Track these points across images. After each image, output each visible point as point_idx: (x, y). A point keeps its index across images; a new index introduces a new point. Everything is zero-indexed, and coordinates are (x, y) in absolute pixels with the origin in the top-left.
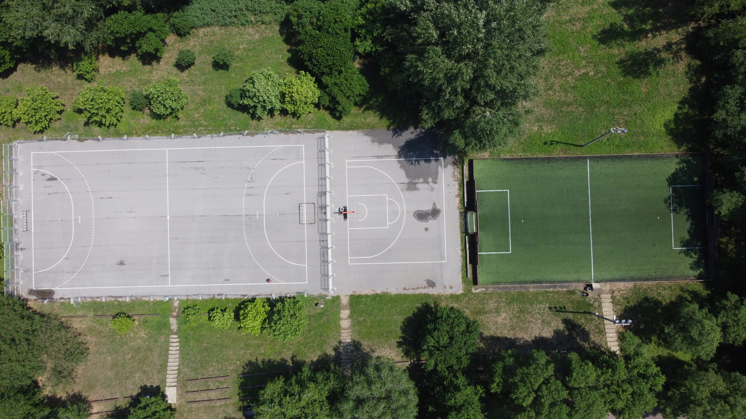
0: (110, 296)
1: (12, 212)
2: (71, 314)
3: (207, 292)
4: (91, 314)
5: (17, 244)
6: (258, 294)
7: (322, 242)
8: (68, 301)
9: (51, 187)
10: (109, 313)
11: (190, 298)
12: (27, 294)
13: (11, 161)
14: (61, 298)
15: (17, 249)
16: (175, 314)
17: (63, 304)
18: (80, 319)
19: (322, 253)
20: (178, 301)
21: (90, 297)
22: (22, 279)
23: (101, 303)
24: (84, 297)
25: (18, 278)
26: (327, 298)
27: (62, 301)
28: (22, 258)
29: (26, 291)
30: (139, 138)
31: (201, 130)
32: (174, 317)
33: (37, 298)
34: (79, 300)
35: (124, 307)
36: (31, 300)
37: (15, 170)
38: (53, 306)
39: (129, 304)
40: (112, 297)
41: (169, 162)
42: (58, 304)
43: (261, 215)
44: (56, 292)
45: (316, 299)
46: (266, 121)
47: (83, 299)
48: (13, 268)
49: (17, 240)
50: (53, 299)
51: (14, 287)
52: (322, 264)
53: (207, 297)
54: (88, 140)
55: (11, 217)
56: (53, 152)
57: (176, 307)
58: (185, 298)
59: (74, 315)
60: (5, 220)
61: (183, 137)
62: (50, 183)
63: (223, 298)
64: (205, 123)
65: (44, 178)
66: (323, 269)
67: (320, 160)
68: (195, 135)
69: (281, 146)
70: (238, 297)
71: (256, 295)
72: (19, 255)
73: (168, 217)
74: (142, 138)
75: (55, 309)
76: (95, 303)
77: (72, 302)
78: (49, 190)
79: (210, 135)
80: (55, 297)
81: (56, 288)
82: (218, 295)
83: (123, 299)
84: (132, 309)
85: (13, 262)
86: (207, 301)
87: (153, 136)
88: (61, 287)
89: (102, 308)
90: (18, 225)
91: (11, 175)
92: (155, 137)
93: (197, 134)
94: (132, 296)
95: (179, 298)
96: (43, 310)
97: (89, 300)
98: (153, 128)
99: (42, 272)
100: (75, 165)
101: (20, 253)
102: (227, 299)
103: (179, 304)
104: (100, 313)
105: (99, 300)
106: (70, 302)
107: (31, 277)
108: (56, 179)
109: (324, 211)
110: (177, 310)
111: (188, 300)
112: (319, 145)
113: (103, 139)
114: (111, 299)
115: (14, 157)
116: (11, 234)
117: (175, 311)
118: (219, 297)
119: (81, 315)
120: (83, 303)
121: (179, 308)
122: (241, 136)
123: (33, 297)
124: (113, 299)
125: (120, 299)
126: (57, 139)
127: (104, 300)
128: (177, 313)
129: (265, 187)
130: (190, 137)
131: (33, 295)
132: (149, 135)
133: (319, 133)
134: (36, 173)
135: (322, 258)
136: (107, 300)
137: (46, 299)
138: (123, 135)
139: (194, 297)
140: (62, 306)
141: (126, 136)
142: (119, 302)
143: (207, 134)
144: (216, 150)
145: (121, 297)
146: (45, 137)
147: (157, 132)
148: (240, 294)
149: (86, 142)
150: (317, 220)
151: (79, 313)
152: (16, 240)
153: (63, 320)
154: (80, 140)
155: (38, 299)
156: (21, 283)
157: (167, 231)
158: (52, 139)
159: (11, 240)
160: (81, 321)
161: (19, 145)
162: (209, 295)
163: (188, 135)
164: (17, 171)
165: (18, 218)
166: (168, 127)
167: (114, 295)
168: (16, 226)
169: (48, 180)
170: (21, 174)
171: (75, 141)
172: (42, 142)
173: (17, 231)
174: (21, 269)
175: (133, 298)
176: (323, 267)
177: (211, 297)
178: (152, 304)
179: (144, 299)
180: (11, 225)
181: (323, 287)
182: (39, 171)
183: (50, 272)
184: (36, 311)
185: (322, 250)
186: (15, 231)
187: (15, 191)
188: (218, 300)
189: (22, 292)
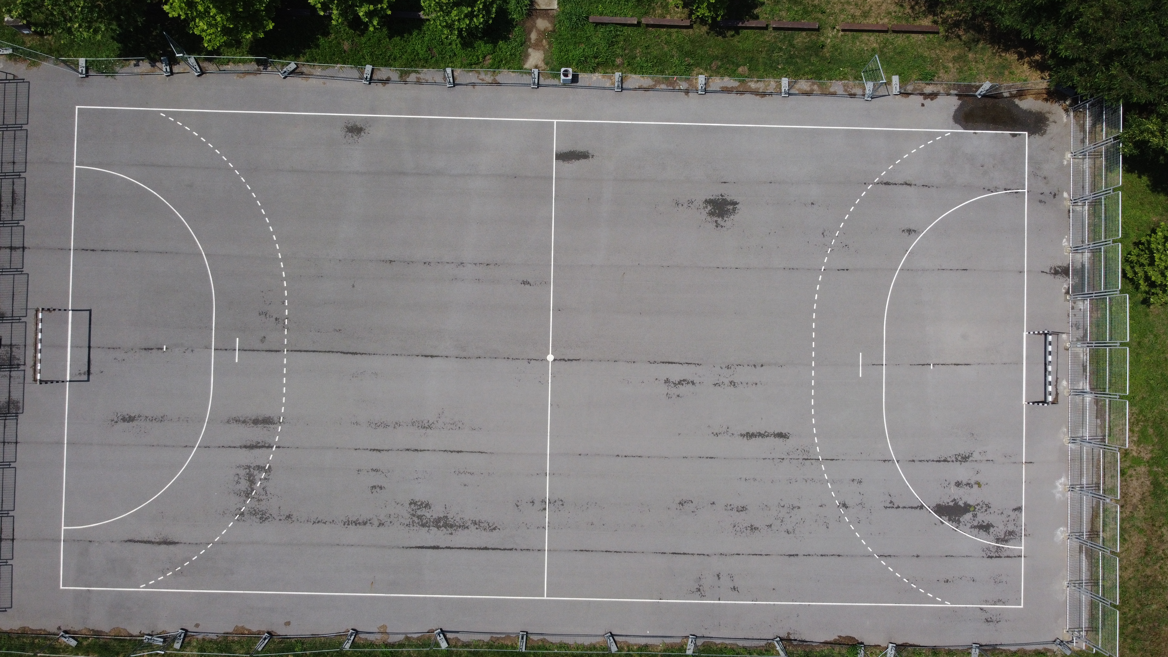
0: (763, 94)
1: (1097, 402)
2: (900, 40)
3: (425, 92)
4: (829, 37)
5: (1078, 290)
6: (250, 78)
7: (17, 243)
8: (910, 88)
9: (958, 484)
10: (769, 36)
11: (489, 78)
12: (1052, 118)
13: (1094, 582)
14: (933, 96)
15: (1080, 272)
16: (542, 24)
17: (928, 78)
18: (871, 22)
19: (18, 207)
20: (527, 66)
21: (834, 94)
22: (1063, 169)
23: (796, 74)
24: (853, 95)
25: (1079, 173)
26: (10, 51)
27: (929, 89)
28: (1065, 243)
29: (1052, 129)
30: (643, 641)
32: (545, 13)
33: (1017, 101)
34: (869, 86)
35: (716, 58)
36: (1037, 95)
37: (1081, 548)
38: (960, 71)
39: (698, 65)
40: (756, 93)
41: (541, 550)
42: (946, 77)
43: (224, 349)
44: (951, 121)
45: (50, 52)
47: (858, 91)
48: (1095, 204)
49: (1080, 305)
50: (959, 96)
51: (1093, 140)
52: (19, 168)
53: (428, 74)
54: (826, 643)
55: (1097, 387)
56: (948, 604)
57: (537, 46)
58: (506, 75)
59: (890, 36)
60: (1117, 376)
61: (486, 638)
62: (966, 496)
63: (369, 68)
65: (983, 517)
66: (20, 150)
67: (7, 534)
68: (444, 645)
69: (142, 589)
70: (318, 71)
71: (257, 73)
72: (1076, 250)
73: (550, 358)
74: (632, 641)
75: (955, 60)
76: (817, 75)
77: (895, 79)
78: (962, 472)
79: (392, 639)
80: (952, 103)
81: (948, 132)
82: (387, 81)
83: (717, 83)
84: (688, 47)
85: (1094, 229)
86: (426, 63)
87: (593, 647)
88: (932, 136)
89: (791, 57)
90: (1075, 356)
91: (1093, 533)
92: (587, 641)
93: (438, 645)
94: (687, 92)
95: (526, 79)
96: (997, 61)
97: (837, 86)
99: (996, 189)
100: (870, 556)
101: (1070, 258)
102: (359, 63)
103: (527, 56)
104: (801, 39)
105: (804, 85)
106: (903, 82)
107: (1033, 175)
108: (941, 510)
110: (533, 36)
111: (497, 65)
112: (6, 584)
113: (770, 643)
114: (760, 86)
115: (1085, 598)
116: (1098, 325)
117: (543, 34)
118: (383, 73)
119: (865, 37)
120: (857, 78)
121: (524, 43)
122: (282, 631)
123: (1027, 104)
124: (753, 85)
125: (729, 82)
126: (935, 650)
127: (785, 82)
128: (534, 26)
129: (204, 447)
130: (464, 638)
131: (1029, 113)
132: (605, 652)
133: (6, 628)
134: (1010, 536)
135: (19, 189)
136: (773, 83)
137: (984, 96)
139: (472, 77)
140: (929, 68)
141: (689, 651)
142: (732, 74)
143: (401, 645)
144: (373, 586)
145: (726, 90)
148: (313, 81)
149: (831, 637)
150: (30, 319)
151: (873, 41)
152: (1085, 305)
153: (926, 22)
154: (851, 643)
155: (1013, 96)
156: (1069, 155)
157: (558, 309)
158: (950, 651)
159: (1098, 304)
160: (865, 15)
161: (1067, 637)
162: (418, 82)
163: (467, 645)
164: (1076, 544)
165: (1074, 381)
167: (748, 97)
168: (1084, 353)
169: (967, 508)
170: (1061, 533)
171: (869, 639)
172: (986, 640)
173: (1081, 332)
174: (1068, 203)
175: (684, 85)
176: (19, 158)
177: (413, 77)
178: (618, 61)
179: (646, 81)
180: (1096, 357)
181: (22, 87)
182: (998, 540)
183: (970, 189)
184: (1021, 57)
185: (18, 216)
186: (1085, 335)
187: (1081, 475)
188: (387, 65)
189: (1067, 125)
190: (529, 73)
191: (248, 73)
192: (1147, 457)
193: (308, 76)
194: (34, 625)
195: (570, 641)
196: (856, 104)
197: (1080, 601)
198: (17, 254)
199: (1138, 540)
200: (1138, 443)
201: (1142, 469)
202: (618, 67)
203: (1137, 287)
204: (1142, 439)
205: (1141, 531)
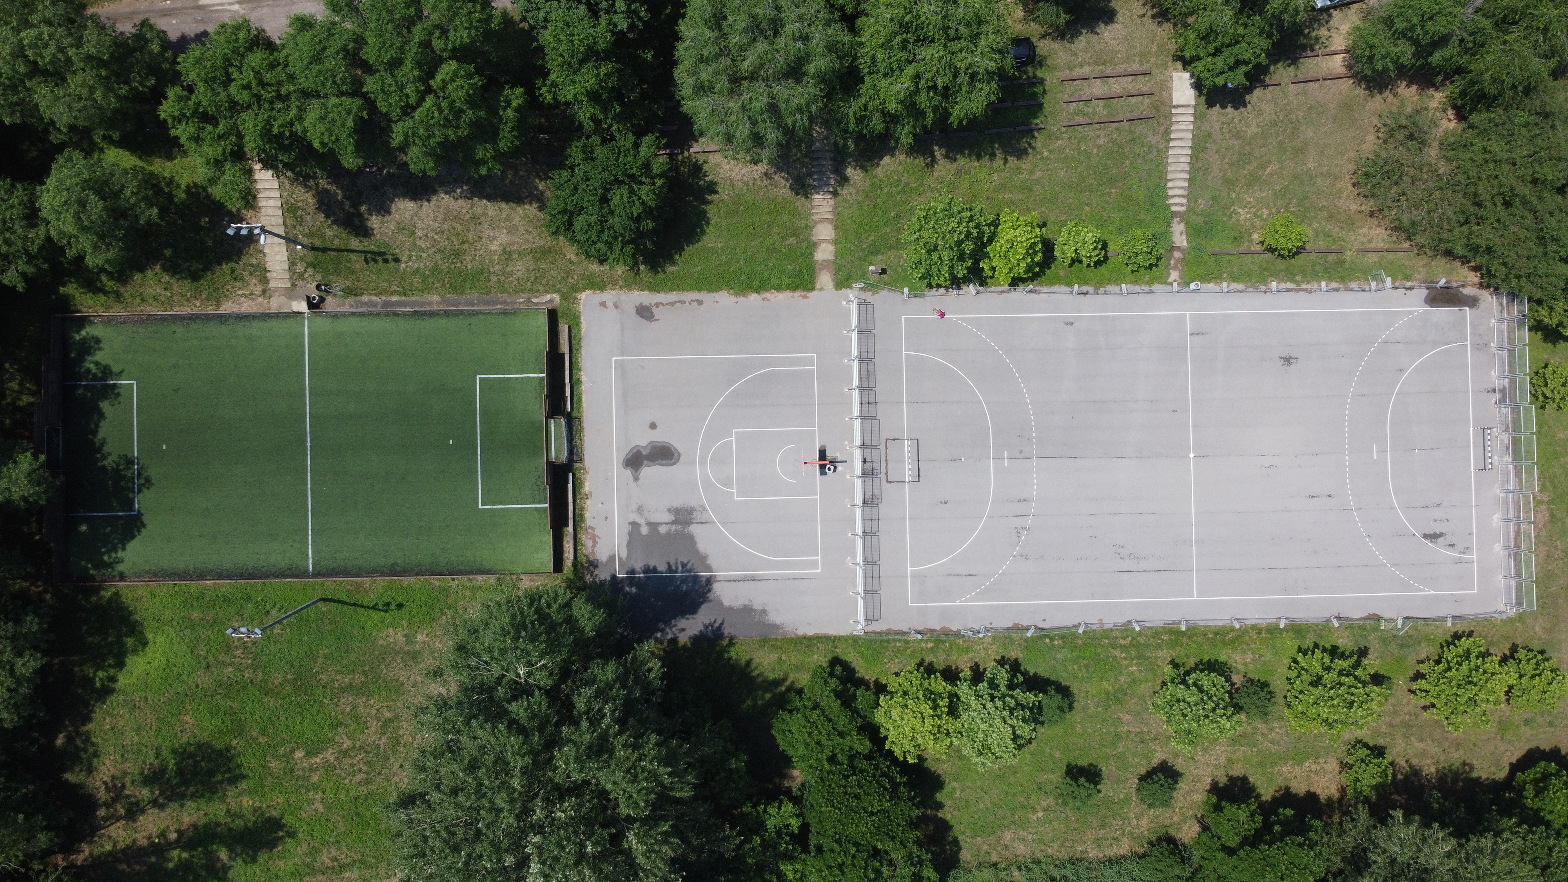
0: (1311, 292)
1: (1515, 467)
2: (1390, 256)
3: (1109, 299)
4: (1348, 256)
5: (1502, 401)
6: (1005, 295)
7: (872, 400)
8: (1397, 284)
9: (1435, 521)
10: (1313, 257)
11: (1147, 288)
12: (1482, 298)
13: (1518, 574)
14: (1411, 288)
15: (1503, 391)
16: (1177, 254)
17: (1407, 278)
18: (1373, 245)
19: (872, 379)
20: (1170, 281)
21: (1352, 290)
22: (1491, 330)
23: (1330, 279)
24: (1363, 290)
25: (1500, 332)
26: (862, 285)
27: (1409, 284)
28: (1493, 373)
29: (1482, 305)
30: (1254, 622)
31: (1124, 638)
32: (1179, 248)
33: (1461, 289)
34: (1374, 284)
35: (1282, 271)
36: (1474, 285)
37: (1509, 556)
38: (1427, 272)
39: (1271, 276)
40: (1306, 291)
41: (1192, 570)
42: (1418, 277)
43: (999, 458)
44: (1423, 303)
45: (885, 284)
46: (989, 656)
47: (1367, 287)
48: (1511, 353)
49: (1504, 410)
50: (1427, 288)
51: (1508, 313)
52: (871, 356)
53: (1111, 288)
54: (1361, 618)
55: (1517, 457)
56: (1432, 592)
57: (1175, 268)
58: (1156, 287)
59: (1385, 254)
60: (1529, 452)
61: (1161, 624)
62: (1437, 528)
63: (1076, 286)
64: (1117, 653)
65: (1449, 539)
66: (871, 344)
67: (876, 574)
68: (1138, 629)
69: (958, 603)
70: (1045, 289)
71: (1009, 291)
72: (1499, 377)
73: (1192, 455)
74: (1247, 622)
75: (1424, 266)
76: (1342, 279)
77: (1389, 280)
78: (1438, 513)
79: (1105, 627)
80: (1424, 292)
81: (1421, 310)
82: (1087, 293)
83: (1283, 285)
84: (1265, 265)
85: (1511, 364)
86: (1110, 281)
87: (1224, 627)
88: (1411, 312)
89: (1326, 269)
90: (1502, 440)
91: (1517, 546)
92: (1220, 623)
93: (1134, 629)
94: (1265, 292)
95: (1169, 288)
96: (1448, 266)
97: (1354, 285)
98: (1225, 644)
99: (1451, 343)
100: (1385, 565)
101: (1498, 383)
102: (1070, 284)
103: (1169, 274)
104: (1331, 258)
105: (1334, 285)
106: (1393, 282)
107: (1472, 333)
108: (1426, 536)
109: (868, 465)
110: (1172, 262)
111: (1152, 281)
112: (877, 604)
113: (1329, 620)
114: (1309, 286)
115: (1513, 583)
116: (1516, 422)
117: (1177, 260)
118: (1085, 288)
119: (1370, 255)
120: (1367, 279)
121: (1168, 267)
122: (1042, 625)
123: (1468, 291)
124: (1304, 286)
125: (1292, 286)
126: (1425, 619)
127: (1323, 284)
128: (1172, 256)
129: (990, 517)
130: (1148, 624)
131: (1469, 297)
132: (1233, 629)
133: (878, 630)
134: (1467, 550)
135: (871, 368)
136: (1316, 285)
137: (1442, 288)
138: (1287, 629)
139: (1137, 288)
140: (1409, 272)
141: (1282, 626)
142: (1292, 281)
143: (1111, 630)
144: (1093, 596)
145: (1289, 290)
146: (1449, 624)
147: (1216, 634)
148: (1043, 295)
149: (1364, 615)
150: (882, 447)
151: (1374, 258)
152: (1506, 410)
153: (1406, 245)
154: (1377, 618)
155: (1459, 287)
156: (1493, 321)
157: (1194, 426)
158: (1434, 620)
159: (1516, 410)
160: (1370, 241)
161: (1503, 609)
162: (1105, 293)
163: (1151, 628)
164: (1506, 553)
165: (1502, 456)
166: (1194, 646)
167: (1301, 293)
168: (1506, 438)
169: (1441, 535)
170: (1498, 547)
171: (1387, 615)
172: (1456, 613)
173: (1504, 427)
174: (1494, 350)
175: (1263, 288)
176: (871, 349)
177: (1102, 289)
178: (1225, 275)
179: (1241, 286)
180: (1516, 442)
181: (870, 307)
182: (1460, 553)
183: (1436, 344)
184: (1463, 264)
185: (872, 385)
186: (1508, 428)
187: (1508, 510)
188: (1087, 284)
189: (1492, 303)
190: (1171, 285)
191: (1003, 292)
192: (1546, 499)
193: (1040, 292)
194: (895, 628)
195: (1211, 623)
196: (1366, 295)
197: (1510, 587)
198: (872, 406)
199: (1543, 549)
200: (1540, 491)
201: (1544, 507)
202: (1224, 280)
203: (1537, 399)
204: (1543, 488)
205: (1544, 543)
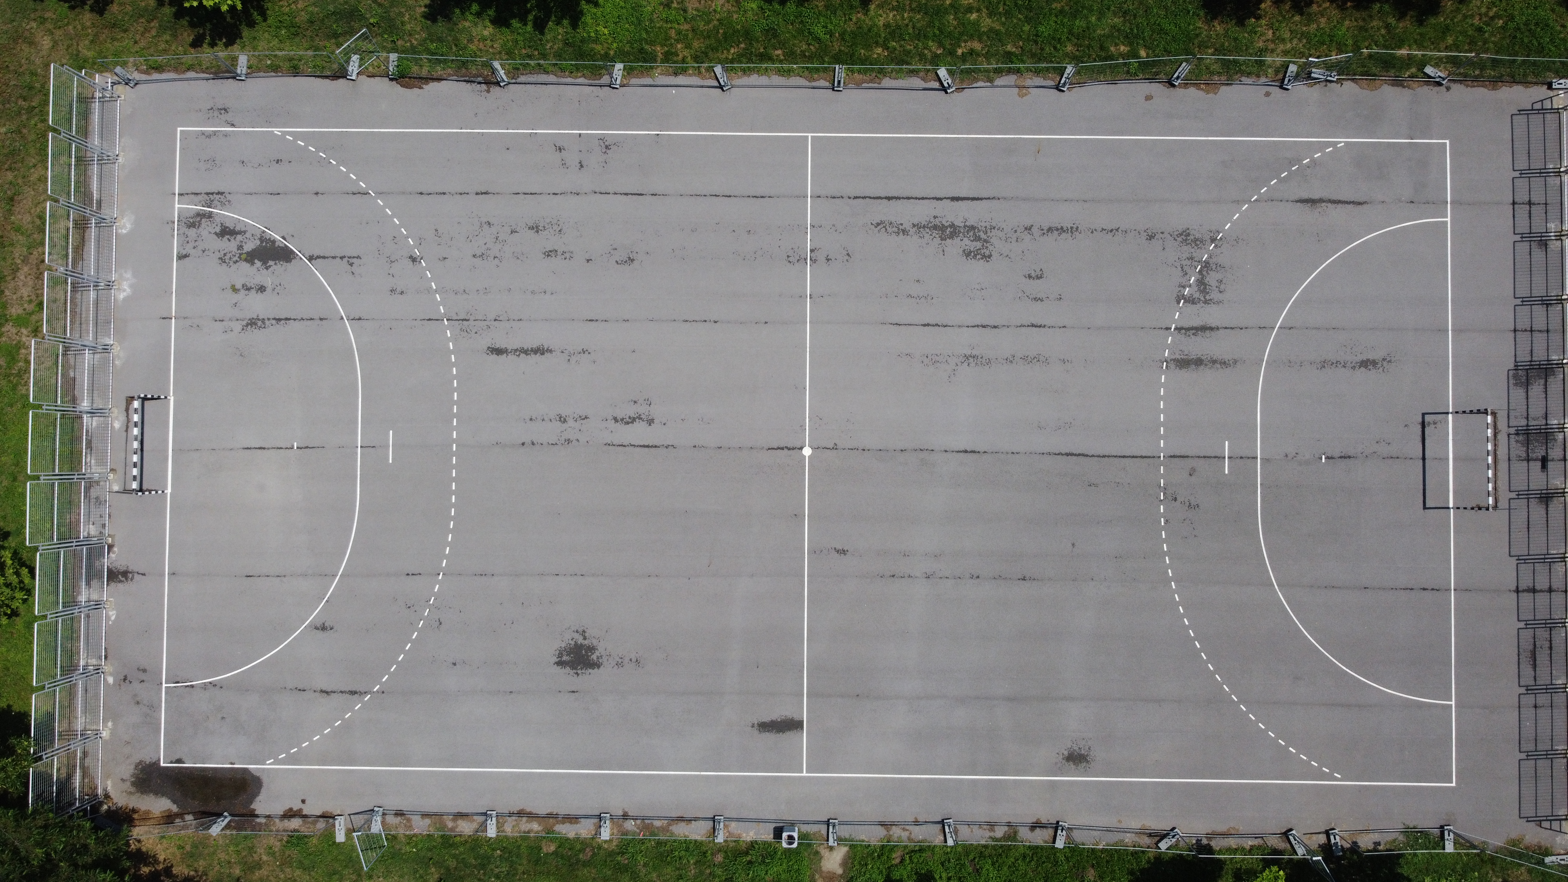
0: (521, 814)
1: (74, 400)
3: (981, 811)
5: (96, 551)
6: (1221, 828)
7: (1526, 598)
8: (321, 825)
9: (262, 289)
11: (896, 832)
12: (127, 786)
13: (82, 162)
14: (290, 814)
15: (93, 575)
17: (296, 839)
19: (1527, 646)
20: (844, 850)
21: (425, 815)
22: (112, 715)
23: (476, 842)
24: (399, 814)
25: (90, 709)
26: (1548, 860)
27: (295, 823)
28: (113, 614)
29: (127, 770)
30: (681, 80)
31: (972, 52)
33: (175, 808)
34: (376, 827)
35: (586, 864)
36: (146, 817)
37: (100, 204)
38: (251, 849)
39: (611, 854)
40: (531, 816)
41: (816, 197)
42: (272, 841)
43: (1244, 459)
44: (265, 780)
45: (1493, 860)
46: (1270, 26)
47: (391, 820)
48: (70, 668)
49: (93, 530)
50: (253, 815)
51: (71, 756)
52: (1529, 700)
53: (978, 837)
54: (439, 79)
55: (73, 420)
56: (277, 131)
58: (873, 836)
60: (44, 435)
61: (887, 82)
62: (253, 273)
63: (1060, 844)
64: (987, 23)
65: (230, 245)
66: (1528, 724)
67: (1522, 211)
68: (942, 72)
69: (1341, 141)
70: (1129, 838)
71: (1211, 835)
72: (98, 605)
73: (807, 451)
74: (695, 80)
75: (259, 865)
76: (448, 841)
77: (340, 837)
78: (256, 305)
79: (1011, 79)
80: (263, 805)
81: (269, 765)
82: (1033, 827)
83: (584, 830)
85: (72, 635)
86: (981, 852)
87: (746, 72)
88: (293, 759)
89: (483, 866)
90: (101, 462)
91: (82, 226)
92: (754, 79)
93: (951, 73)
94: (625, 816)
95: (844, 831)
96: (201, 864)
97: (421, 826)
98: (747, 34)
99: (205, 687)
100: (379, 194)
101: (106, 593)
102: (1074, 851)
103: (844, 864)
105: (466, 828)
106: (329, 834)
107: (154, 707)
108: (286, 255)
109: (1540, 453)
111: (885, 850)
112: (1521, 146)
113: (514, 73)
114: (525, 825)
115: (96, 143)
116: (69, 504)
118: (1040, 838)
120: (392, 838)
122: (1156, 88)
123: (160, 805)
124: (535, 826)
125: (568, 831)
126: (295, 71)
127: (492, 832)
129: (1266, 328)
130: (917, 82)
131: (158, 792)
132: (730, 66)
133: (1518, 89)
134: (194, 222)
135: (1528, 671)
136: (508, 829)
137: (219, 815)
138: (609, 59)
139: (920, 833)
140: (294, 852)
141: (619, 66)
142: (563, 842)
143: (999, 72)
144: (1038, 148)
145: (572, 819)
146: (243, 61)
147: (765, 57)
148: (1135, 824)
149: (433, 86)
150: (1505, 495)
152: (87, 529)
154: (403, 78)
155: (180, 815)
156: (105, 734)
157: (798, 516)
158: (275, 69)
159: (69, 532)
161: (120, 89)
162: (992, 825)
163: (913, 73)
164: (105, 212)
165: (105, 427)
166: (819, 30)
167: (542, 811)
168: (91, 466)
169: (251, 257)
170: (125, 225)
171: (382, 85)
172: (230, 85)
173: (94, 493)
174: (107, 668)
175: (630, 825)
176: (1529, 713)
177: (1000, 832)
178: (719, 858)
179: (681, 831)
180: (73, 460)
181: (1529, 811)
182: (210, 216)
183: (240, 686)
184: (168, 871)
185: (1527, 634)
186: (88, 489)
187: (97, 302)
188: (1035, 849)
189: (106, 776)
190: (840, 840)
191: (1225, 835)
192: (8, 328)
193: (1141, 832)
194: (1481, 93)
195: (777, 80)
196: (393, 802)
197: (101, 137)
198: (1527, 582)
199: (23, 217)
200: (19, 346)
201: (15, 311)
202: (720, 849)
203: (15, 555)
204: (14, 352)
205: (18, 230)
